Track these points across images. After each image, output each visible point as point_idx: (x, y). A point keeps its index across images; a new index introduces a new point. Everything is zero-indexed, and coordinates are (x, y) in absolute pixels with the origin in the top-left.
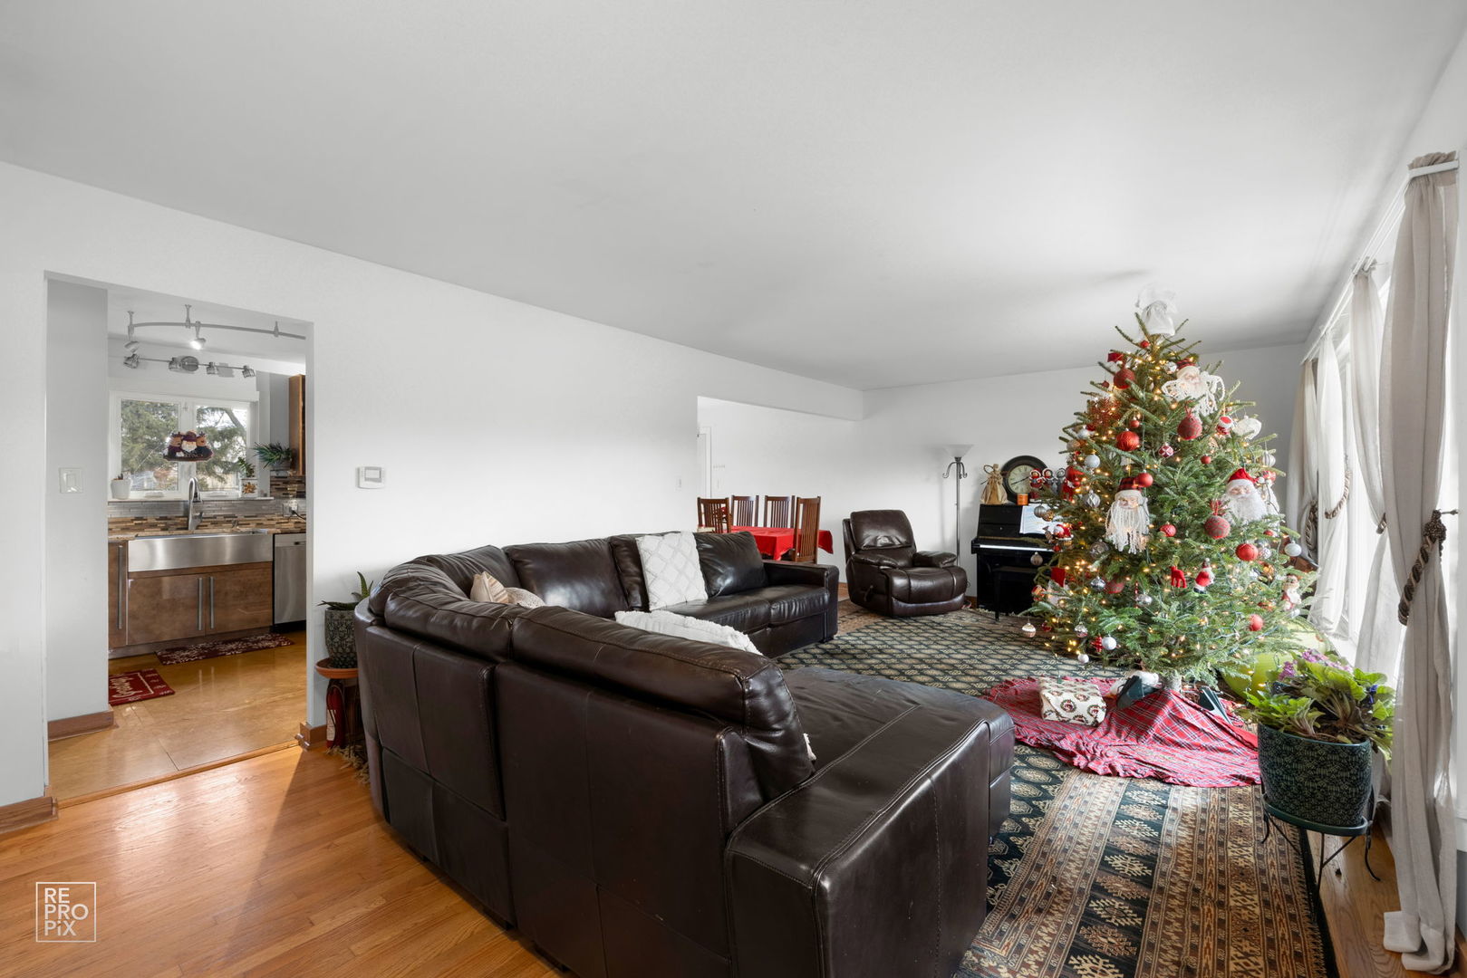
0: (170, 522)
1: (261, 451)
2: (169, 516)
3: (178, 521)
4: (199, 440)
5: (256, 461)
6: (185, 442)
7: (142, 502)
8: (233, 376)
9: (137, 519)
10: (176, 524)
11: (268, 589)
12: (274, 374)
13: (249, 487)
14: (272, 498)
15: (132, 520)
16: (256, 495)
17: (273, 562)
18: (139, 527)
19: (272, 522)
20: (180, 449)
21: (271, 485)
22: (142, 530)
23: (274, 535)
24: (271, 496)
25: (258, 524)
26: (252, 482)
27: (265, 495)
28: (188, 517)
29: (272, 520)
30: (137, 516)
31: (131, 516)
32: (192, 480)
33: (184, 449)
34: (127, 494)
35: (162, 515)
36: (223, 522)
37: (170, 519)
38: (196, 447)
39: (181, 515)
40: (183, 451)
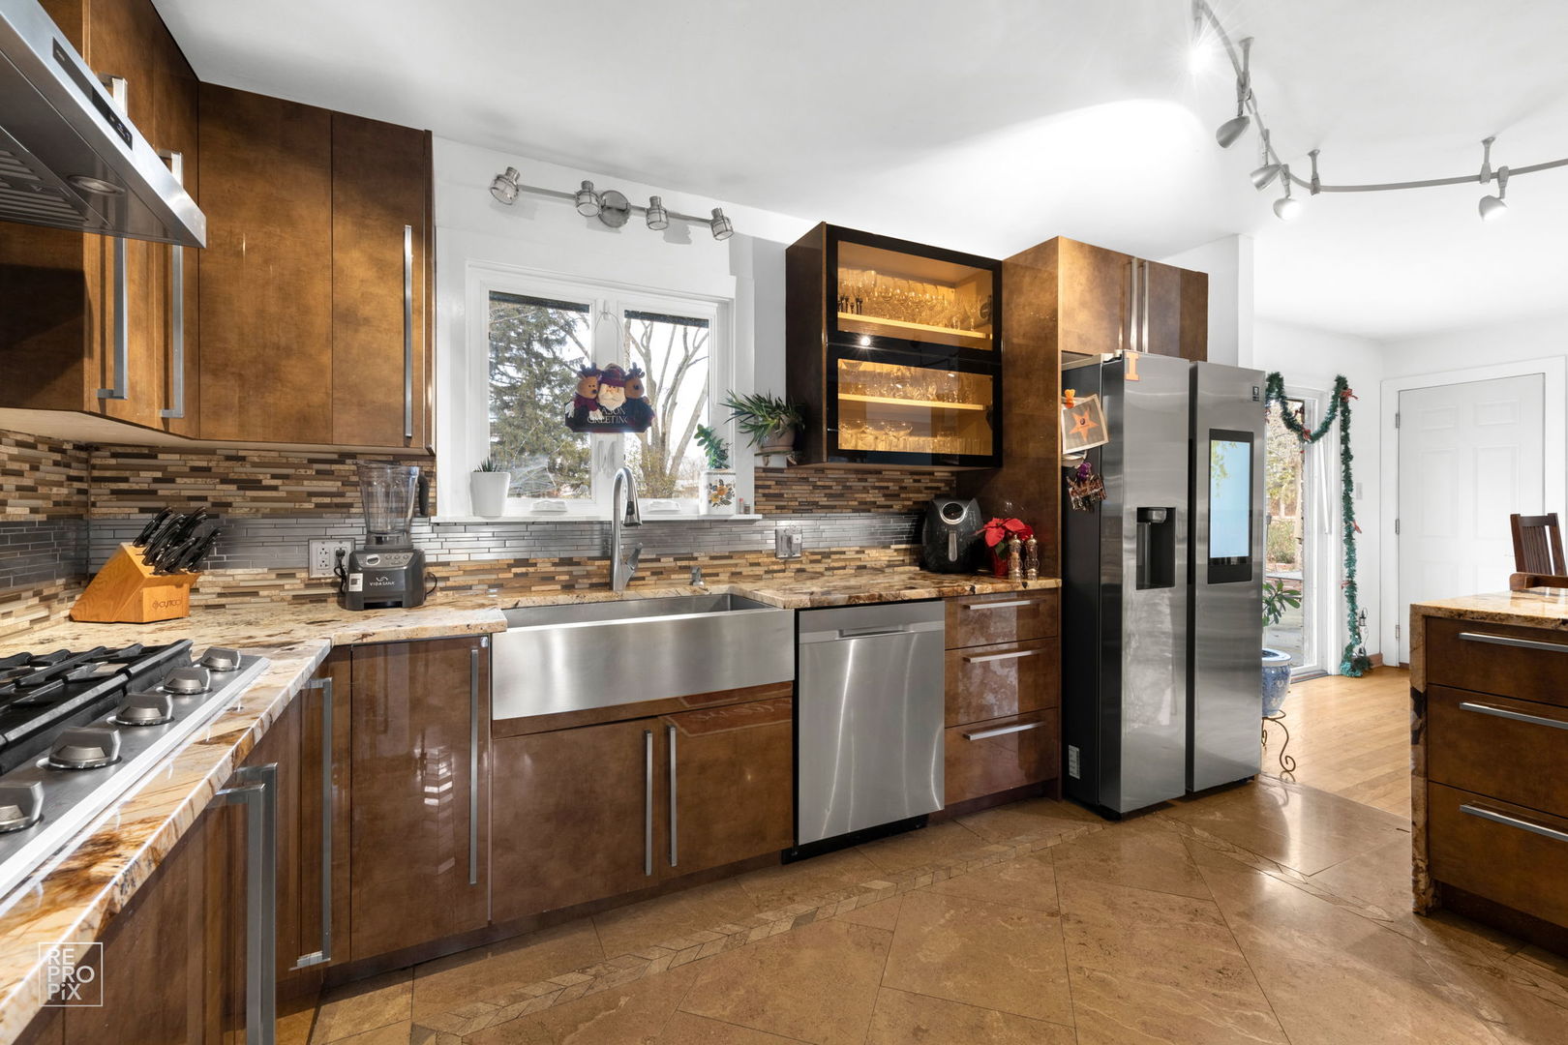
0: (577, 570)
1: (740, 410)
2: (576, 555)
3: (592, 568)
4: (630, 384)
5: (730, 433)
6: (605, 387)
7: (527, 524)
8: (688, 241)
9: (519, 563)
10: (588, 575)
11: (784, 752)
12: (759, 239)
13: (721, 491)
14: (760, 516)
15: (510, 566)
16: (731, 511)
17: (796, 683)
18: (523, 581)
19: (758, 571)
20: (595, 404)
21: (757, 487)
22: (525, 589)
23: (797, 611)
24: (757, 512)
25: (733, 574)
26: (728, 480)
27: (747, 510)
28: (611, 558)
29: (758, 564)
30: (519, 556)
31: (507, 556)
32: (621, 471)
33: (603, 403)
34: (499, 504)
35: (563, 555)
36: (673, 571)
37: (578, 564)
38: (623, 400)
39: (597, 553)
40: (602, 408)
